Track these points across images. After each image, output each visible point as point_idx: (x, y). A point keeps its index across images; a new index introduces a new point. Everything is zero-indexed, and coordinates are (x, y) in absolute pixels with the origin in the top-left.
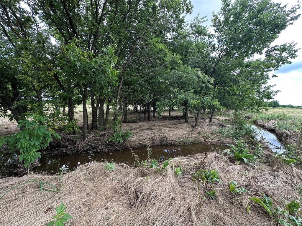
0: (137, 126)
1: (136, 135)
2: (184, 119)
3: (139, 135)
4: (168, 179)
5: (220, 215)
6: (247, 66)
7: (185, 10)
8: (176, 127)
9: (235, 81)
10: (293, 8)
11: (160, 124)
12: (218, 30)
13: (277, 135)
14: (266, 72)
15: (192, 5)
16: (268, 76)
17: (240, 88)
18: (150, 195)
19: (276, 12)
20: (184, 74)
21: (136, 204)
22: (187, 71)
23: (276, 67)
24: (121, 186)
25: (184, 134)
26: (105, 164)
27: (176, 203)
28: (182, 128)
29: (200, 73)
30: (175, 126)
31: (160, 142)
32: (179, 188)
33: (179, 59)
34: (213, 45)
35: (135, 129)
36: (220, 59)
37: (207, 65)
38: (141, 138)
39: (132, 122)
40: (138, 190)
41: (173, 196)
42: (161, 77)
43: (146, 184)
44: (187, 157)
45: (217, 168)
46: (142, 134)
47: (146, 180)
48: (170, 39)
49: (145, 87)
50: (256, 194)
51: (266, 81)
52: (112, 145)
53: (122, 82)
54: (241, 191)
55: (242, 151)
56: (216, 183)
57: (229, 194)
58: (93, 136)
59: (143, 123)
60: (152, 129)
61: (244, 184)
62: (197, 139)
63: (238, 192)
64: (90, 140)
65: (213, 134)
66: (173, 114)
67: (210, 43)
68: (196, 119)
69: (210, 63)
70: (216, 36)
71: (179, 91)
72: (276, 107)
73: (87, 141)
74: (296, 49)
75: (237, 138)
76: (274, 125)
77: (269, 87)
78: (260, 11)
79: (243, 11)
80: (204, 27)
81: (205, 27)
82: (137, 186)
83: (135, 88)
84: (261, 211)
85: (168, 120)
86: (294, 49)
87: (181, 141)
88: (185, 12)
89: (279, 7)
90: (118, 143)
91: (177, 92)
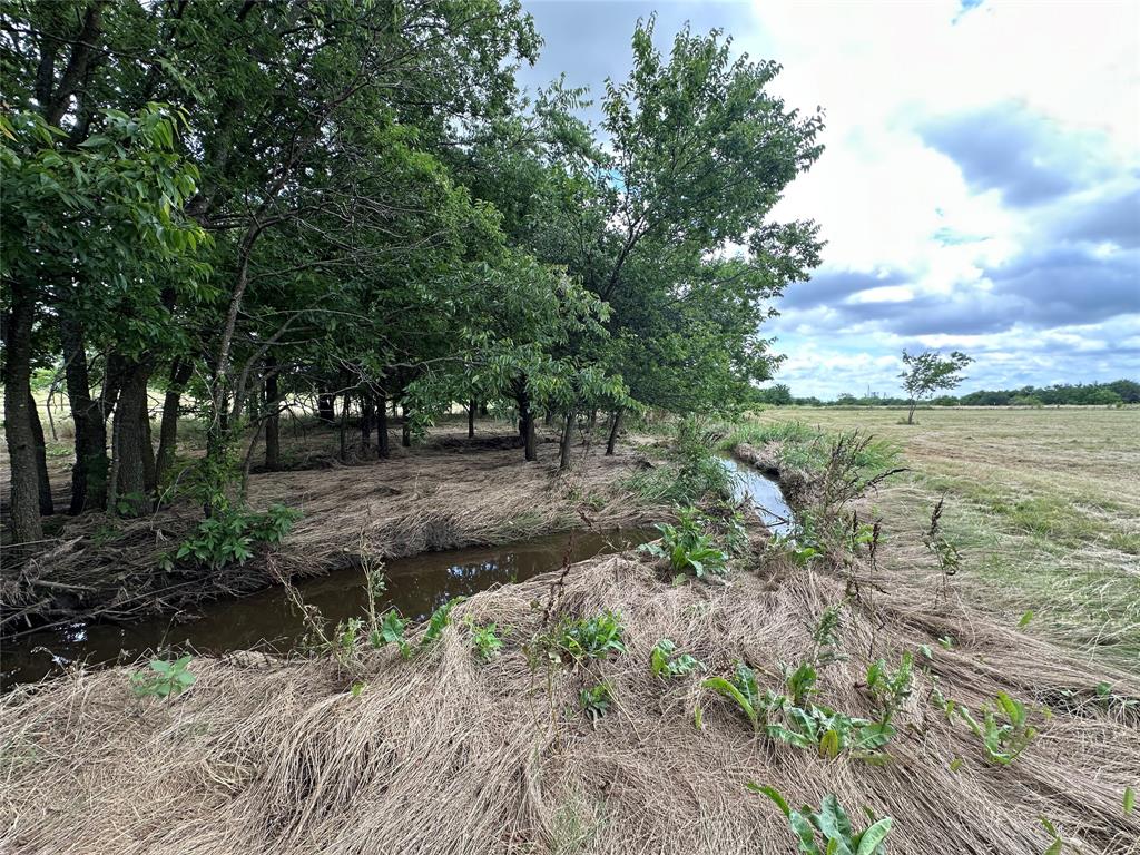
0: (328, 484)
1: (320, 522)
2: (522, 445)
3: (335, 519)
4: (444, 678)
5: (621, 763)
6: (708, 275)
7: (514, 43)
8: (493, 476)
9: (675, 319)
10: (807, 126)
11: (432, 471)
12: (624, 143)
13: (782, 486)
14: (754, 298)
15: (536, 32)
16: (758, 310)
17: (688, 342)
18: (367, 757)
19: (773, 126)
20: (511, 282)
21: (300, 812)
22: (524, 270)
23: (776, 285)
24: (226, 758)
25: (521, 502)
26: (145, 670)
27: (475, 761)
28: (515, 479)
29: (565, 282)
30: (491, 474)
31: (428, 542)
32: (488, 704)
33: (495, 224)
34: (610, 190)
35: (315, 497)
36: (634, 242)
37: (593, 260)
38: (345, 531)
39: (305, 469)
40: (311, 752)
41: (463, 738)
42: (426, 282)
43: (350, 720)
44: (525, 584)
45: (618, 607)
46: (348, 512)
47: (350, 701)
48: (463, 142)
49: (357, 320)
50: (722, 668)
51: (755, 325)
52: (196, 578)
53: (243, 287)
54: (683, 667)
55: (691, 542)
56: (613, 656)
57: (650, 685)
58: (78, 547)
59: (355, 470)
60: (393, 492)
61: (693, 644)
62: (565, 516)
63: (675, 671)
64: (60, 565)
65: (614, 493)
66: (483, 429)
67: (602, 184)
68: (564, 446)
69: (603, 251)
70: (617, 161)
71: (494, 342)
72: (782, 403)
73: (34, 573)
74: (818, 241)
75: (683, 503)
76: (777, 457)
77: (761, 344)
78: (735, 112)
79: (692, 98)
80: (581, 124)
81: (585, 124)
82: (308, 738)
83: (312, 319)
84: (730, 716)
85: (466, 452)
86: (814, 241)
87: (507, 529)
88: (514, 52)
89: (780, 114)
90: (228, 563)
91: (486, 345)
